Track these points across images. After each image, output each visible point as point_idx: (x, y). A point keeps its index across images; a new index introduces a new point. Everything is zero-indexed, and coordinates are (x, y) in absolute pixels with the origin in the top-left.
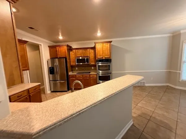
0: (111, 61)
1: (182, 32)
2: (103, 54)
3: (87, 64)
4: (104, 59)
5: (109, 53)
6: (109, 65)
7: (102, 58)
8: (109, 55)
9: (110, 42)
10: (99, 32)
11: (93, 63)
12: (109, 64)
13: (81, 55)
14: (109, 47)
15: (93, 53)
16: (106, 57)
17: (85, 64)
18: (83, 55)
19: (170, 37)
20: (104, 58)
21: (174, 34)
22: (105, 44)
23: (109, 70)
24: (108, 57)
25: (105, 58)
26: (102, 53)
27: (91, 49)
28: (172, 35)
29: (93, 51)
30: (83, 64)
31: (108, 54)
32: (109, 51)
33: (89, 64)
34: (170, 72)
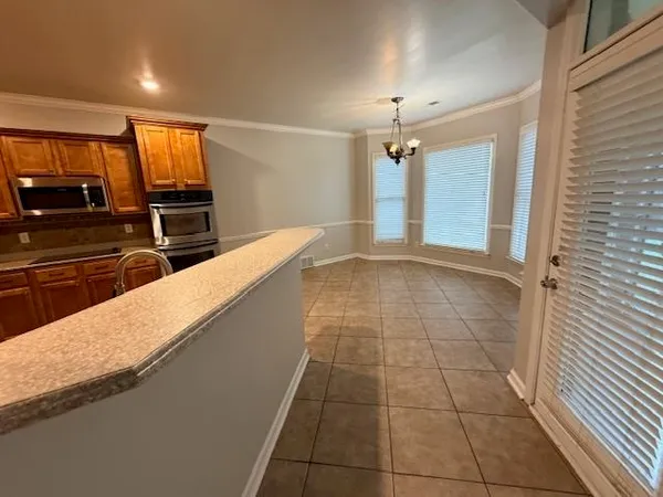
0: (211, 200)
1: (369, 132)
2: (177, 170)
3: (95, 214)
4: (182, 192)
5: (201, 168)
6: (207, 214)
7: (174, 185)
8: (202, 176)
9: (201, 127)
10: (148, 74)
11: (133, 208)
12: (204, 209)
13: (46, 166)
14: (197, 143)
15: (124, 161)
16: (189, 182)
17: (83, 210)
18: (62, 166)
19: (350, 139)
20: (181, 187)
21: (359, 135)
22: (178, 131)
23: (209, 229)
24: (199, 182)
25: (187, 185)
26: (169, 163)
27: (109, 142)
28: (352, 136)
29: (121, 153)
30: (49, 212)
31: (197, 172)
32: (199, 159)
33: (108, 214)
34: (357, 224)
